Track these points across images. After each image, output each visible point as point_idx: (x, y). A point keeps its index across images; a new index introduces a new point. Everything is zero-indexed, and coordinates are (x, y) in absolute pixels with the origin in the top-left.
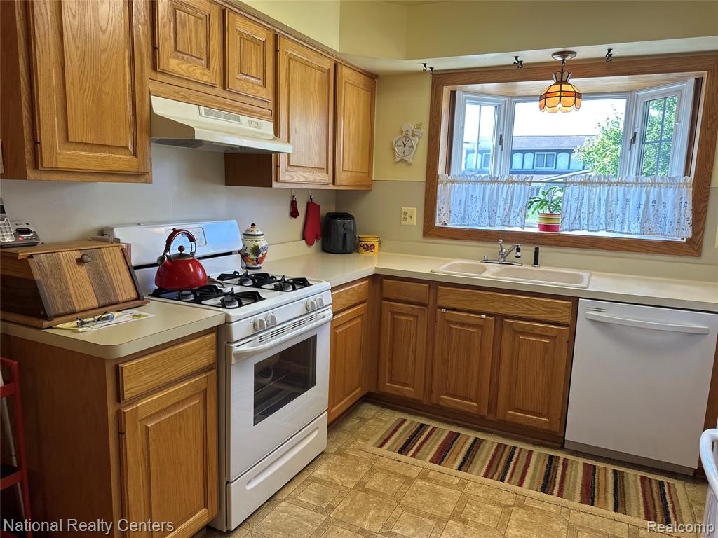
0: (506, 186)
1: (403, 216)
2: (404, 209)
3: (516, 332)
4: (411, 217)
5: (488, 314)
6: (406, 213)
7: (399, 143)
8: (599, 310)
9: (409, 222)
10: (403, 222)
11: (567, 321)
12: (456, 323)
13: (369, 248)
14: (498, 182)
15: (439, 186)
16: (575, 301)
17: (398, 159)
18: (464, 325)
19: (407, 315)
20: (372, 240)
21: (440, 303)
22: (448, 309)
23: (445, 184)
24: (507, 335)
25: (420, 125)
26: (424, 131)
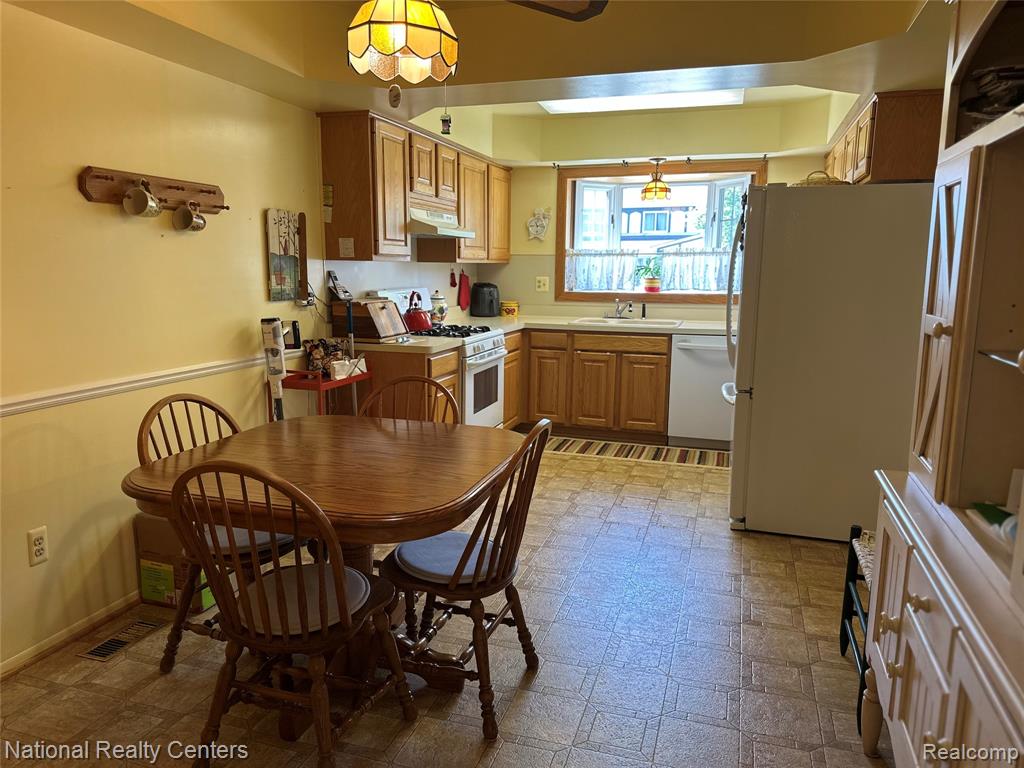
1: (537, 284)
2: (538, 278)
3: (632, 363)
4: (544, 285)
5: (611, 352)
6: (539, 282)
7: (532, 224)
8: (685, 341)
9: (542, 289)
10: (538, 289)
11: (666, 351)
12: (588, 361)
13: (510, 312)
14: (613, 255)
15: (567, 258)
16: (670, 336)
17: (532, 237)
18: (594, 361)
19: (551, 358)
20: (513, 305)
21: (576, 347)
22: (582, 351)
23: (571, 257)
24: (625, 366)
25: (549, 209)
26: (553, 214)
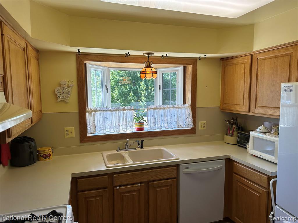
0: (122, 112)
1: (66, 133)
2: (66, 128)
3: (155, 188)
4: (71, 133)
5: (141, 183)
6: (67, 131)
7: (59, 91)
8: (187, 168)
9: (70, 135)
10: (66, 136)
11: (176, 176)
12: (125, 193)
13: (47, 156)
14: (118, 110)
15: (87, 114)
16: (178, 166)
17: (59, 100)
19: (95, 197)
20: (48, 151)
21: (115, 184)
22: (120, 186)
23: (91, 113)
25: (72, 81)
26: (75, 84)
